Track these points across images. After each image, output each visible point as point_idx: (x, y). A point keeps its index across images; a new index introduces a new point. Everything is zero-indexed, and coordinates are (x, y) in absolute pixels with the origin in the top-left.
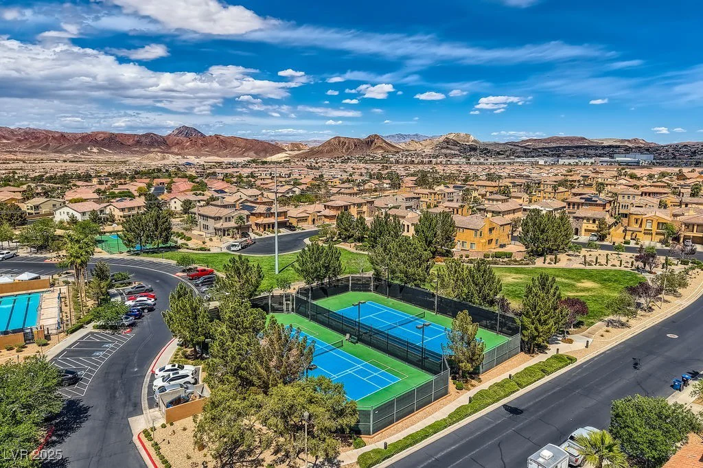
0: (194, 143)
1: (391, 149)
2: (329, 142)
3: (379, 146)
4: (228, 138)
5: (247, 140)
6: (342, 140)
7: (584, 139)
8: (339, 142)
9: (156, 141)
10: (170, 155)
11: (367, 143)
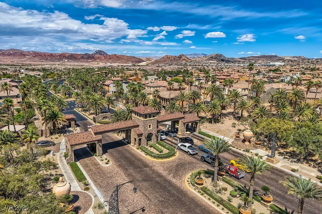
0: (106, 58)
1: (189, 60)
2: (163, 57)
3: (184, 59)
4: (120, 55)
5: (128, 56)
6: (169, 56)
7: (276, 56)
9: (90, 57)
11: (179, 58)
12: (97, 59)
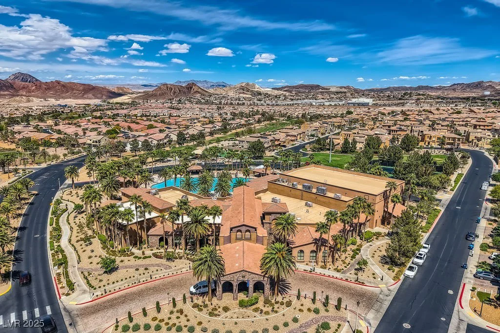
0: (39, 88)
1: (205, 93)
2: (160, 87)
3: (197, 91)
4: (68, 83)
6: (169, 86)
7: (319, 86)
8: (167, 88)
9: (5, 86)
10: (34, 98)
11: (188, 88)
12: (20, 89)
